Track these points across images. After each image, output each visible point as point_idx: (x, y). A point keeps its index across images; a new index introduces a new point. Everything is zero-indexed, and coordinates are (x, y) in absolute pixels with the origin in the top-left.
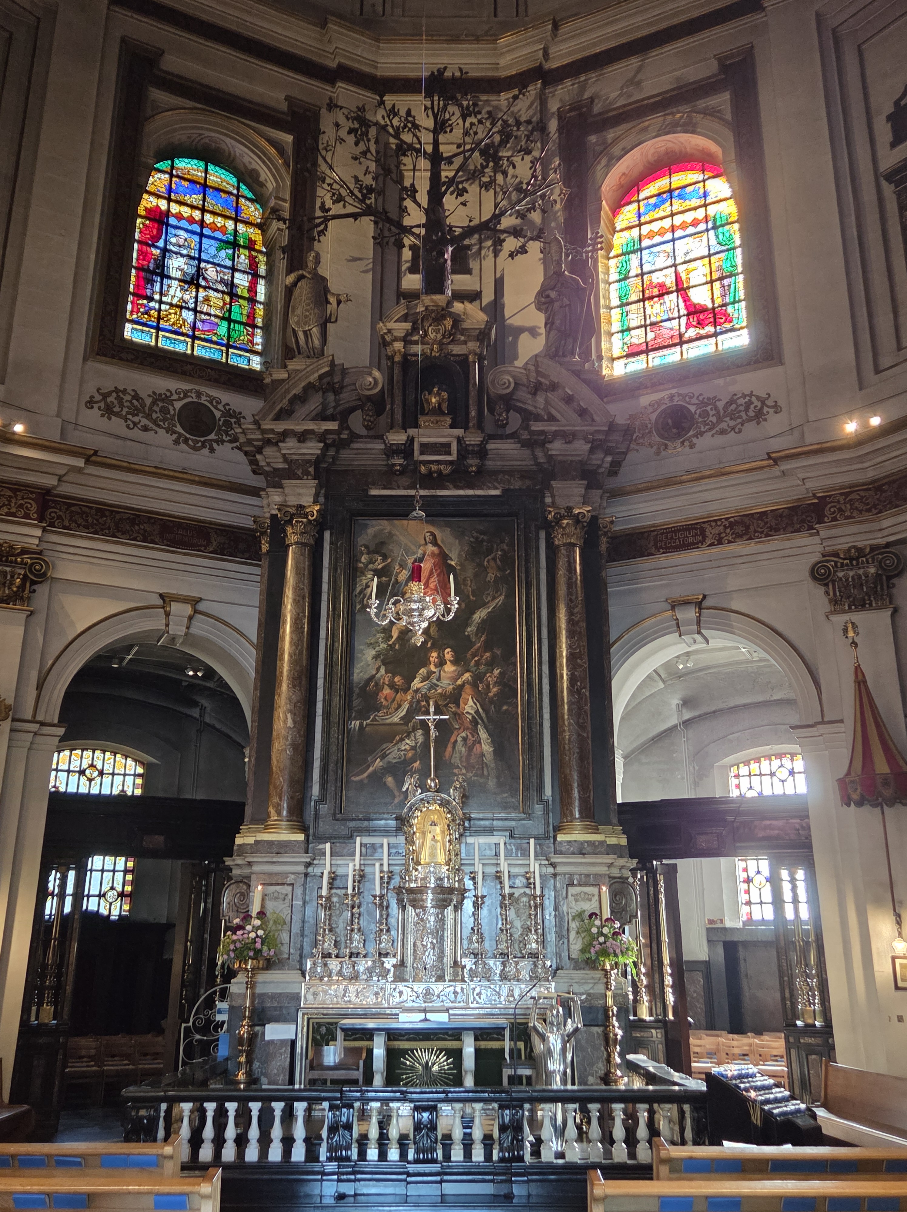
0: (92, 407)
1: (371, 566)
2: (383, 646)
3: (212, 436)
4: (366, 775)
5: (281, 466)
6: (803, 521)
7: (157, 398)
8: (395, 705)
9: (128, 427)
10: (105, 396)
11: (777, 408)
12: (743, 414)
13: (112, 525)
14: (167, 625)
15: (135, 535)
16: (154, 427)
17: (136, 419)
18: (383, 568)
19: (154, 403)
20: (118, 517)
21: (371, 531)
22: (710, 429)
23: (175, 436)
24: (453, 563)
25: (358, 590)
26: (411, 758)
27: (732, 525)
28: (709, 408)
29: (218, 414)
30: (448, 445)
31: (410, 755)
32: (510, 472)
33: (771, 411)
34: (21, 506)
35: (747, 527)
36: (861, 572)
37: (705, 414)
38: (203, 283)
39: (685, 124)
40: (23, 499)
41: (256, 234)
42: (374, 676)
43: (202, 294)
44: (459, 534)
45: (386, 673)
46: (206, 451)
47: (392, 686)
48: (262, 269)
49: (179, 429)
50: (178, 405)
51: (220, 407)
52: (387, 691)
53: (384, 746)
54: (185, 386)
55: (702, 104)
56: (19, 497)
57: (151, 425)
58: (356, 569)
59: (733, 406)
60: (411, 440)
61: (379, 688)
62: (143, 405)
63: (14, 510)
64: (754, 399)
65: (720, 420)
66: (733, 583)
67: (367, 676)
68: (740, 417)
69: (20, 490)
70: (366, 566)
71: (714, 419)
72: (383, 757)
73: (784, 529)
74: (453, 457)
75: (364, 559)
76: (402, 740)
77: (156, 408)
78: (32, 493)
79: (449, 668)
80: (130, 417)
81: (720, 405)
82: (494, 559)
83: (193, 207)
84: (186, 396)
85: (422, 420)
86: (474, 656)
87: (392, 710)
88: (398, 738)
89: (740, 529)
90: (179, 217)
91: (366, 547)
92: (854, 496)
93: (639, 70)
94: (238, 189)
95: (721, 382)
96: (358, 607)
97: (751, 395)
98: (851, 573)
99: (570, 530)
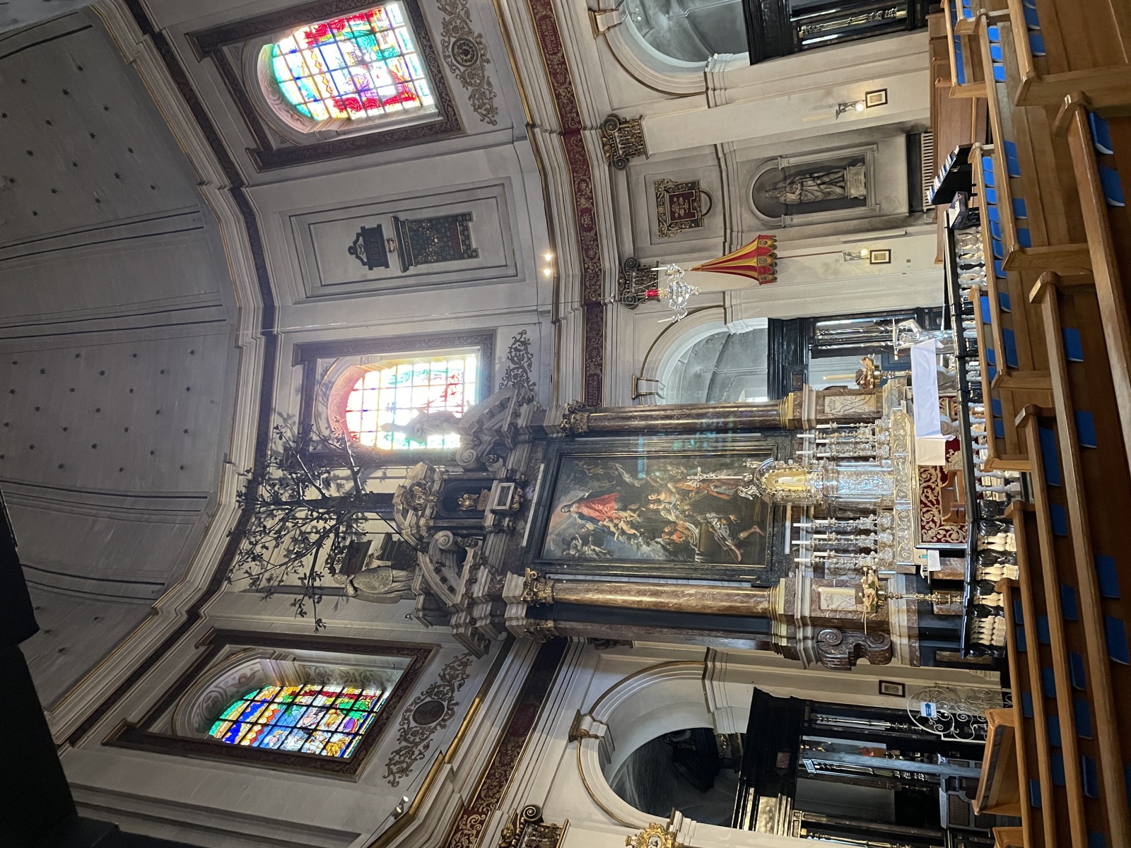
0: (398, 782)
1: (579, 548)
2: (640, 539)
3: (445, 704)
4: (737, 551)
5: (489, 608)
6: (597, 316)
7: (404, 736)
8: (686, 532)
9: (421, 759)
10: (391, 772)
11: (524, 332)
12: (522, 353)
13: (503, 768)
14: (596, 737)
15: (516, 753)
16: (427, 741)
17: (417, 753)
18: (581, 539)
19: (406, 740)
20: (497, 764)
21: (552, 548)
22: (526, 373)
23: (438, 727)
24: (587, 494)
25: (595, 556)
26: (727, 521)
27: (591, 358)
28: (512, 374)
29: (428, 699)
30: (503, 488)
31: (724, 522)
32: (530, 459)
33: (524, 336)
34: (472, 826)
35: (594, 348)
36: (634, 280)
37: (516, 376)
38: (313, 727)
39: (327, 389)
40: (466, 825)
41: (287, 691)
42: (662, 546)
43: (322, 727)
44: (567, 491)
45: (661, 537)
46: (456, 708)
47: (671, 533)
48: (317, 688)
49: (433, 725)
50: (413, 724)
51: (422, 697)
52: (674, 537)
53: (716, 539)
54: (400, 719)
55: (318, 377)
56: (464, 827)
57: (425, 743)
58: (579, 558)
59: (515, 359)
60: (493, 511)
61: (672, 542)
62: (406, 747)
63: (475, 832)
64: (514, 346)
65: (522, 367)
66: (628, 357)
67: (662, 551)
68: (523, 354)
69: (458, 826)
70: (578, 551)
71: (521, 370)
72: (724, 539)
73: (599, 326)
74: (512, 485)
75: (572, 552)
76: (713, 527)
77: (411, 740)
78: (462, 817)
79: (662, 497)
80: (413, 757)
81: (512, 366)
82: (589, 469)
83: (250, 730)
84: (408, 719)
85: (480, 508)
86: (657, 482)
87: (689, 533)
88: (711, 530)
89: (594, 353)
90: (255, 739)
91: (564, 551)
92: (588, 284)
93: (280, 414)
94: (247, 700)
95: (497, 367)
96: (608, 556)
97: (511, 348)
98: (634, 285)
99: (578, 417)
